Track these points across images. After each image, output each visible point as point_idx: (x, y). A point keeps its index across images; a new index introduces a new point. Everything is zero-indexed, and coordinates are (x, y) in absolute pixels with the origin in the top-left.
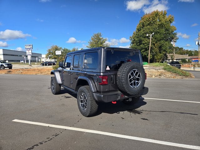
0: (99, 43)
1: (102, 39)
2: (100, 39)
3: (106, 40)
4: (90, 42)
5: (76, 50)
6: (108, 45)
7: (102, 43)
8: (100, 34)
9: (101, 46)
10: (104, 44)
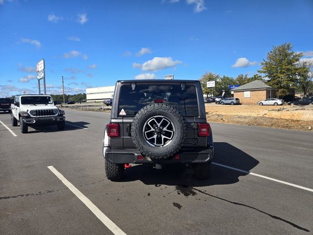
0: (284, 62)
1: (292, 53)
2: (286, 55)
3: (300, 56)
4: (264, 62)
5: (244, 77)
6: (308, 64)
7: (290, 63)
8: (288, 46)
9: (287, 67)
10: (296, 63)
